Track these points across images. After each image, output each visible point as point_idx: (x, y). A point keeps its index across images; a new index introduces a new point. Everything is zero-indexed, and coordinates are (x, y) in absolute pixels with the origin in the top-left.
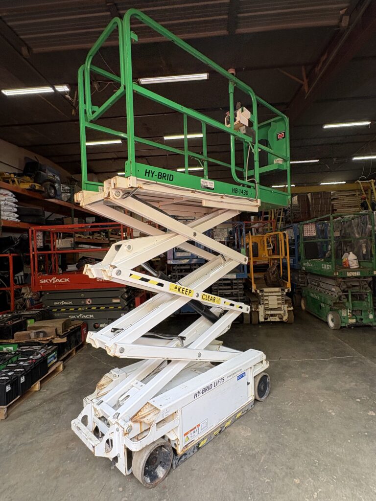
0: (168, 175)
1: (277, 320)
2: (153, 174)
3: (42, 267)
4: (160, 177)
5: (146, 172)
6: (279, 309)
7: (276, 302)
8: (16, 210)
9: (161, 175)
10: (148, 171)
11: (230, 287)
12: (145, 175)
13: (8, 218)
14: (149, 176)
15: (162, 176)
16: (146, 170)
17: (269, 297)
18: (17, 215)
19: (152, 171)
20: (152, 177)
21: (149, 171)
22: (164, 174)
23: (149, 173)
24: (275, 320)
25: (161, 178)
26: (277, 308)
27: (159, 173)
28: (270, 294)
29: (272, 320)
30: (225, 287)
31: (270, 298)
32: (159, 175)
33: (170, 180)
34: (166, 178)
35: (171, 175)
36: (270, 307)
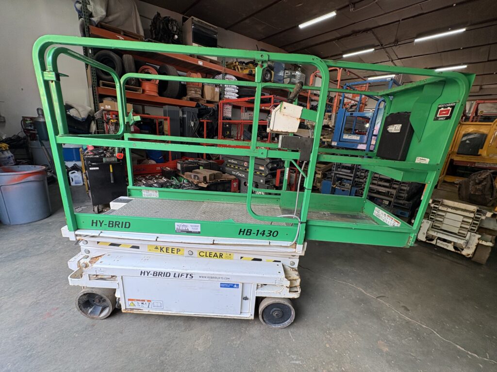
0: (123, 223)
1: (448, 249)
2: (101, 224)
3: (228, 132)
4: (111, 225)
5: (93, 223)
6: (461, 236)
7: (459, 225)
8: (237, 91)
9: (112, 224)
10: (95, 221)
11: (387, 184)
12: (92, 225)
13: (230, 97)
14: (96, 225)
15: (114, 224)
16: (93, 221)
17: (448, 213)
18: (237, 95)
19: (100, 221)
20: (101, 226)
21: (97, 221)
22: (116, 222)
23: (96, 223)
24: (445, 247)
25: (113, 226)
26: (456, 232)
27: (110, 222)
28: (449, 210)
29: (438, 245)
30: (380, 183)
31: (448, 215)
32: (109, 224)
33: (125, 227)
34: (120, 226)
35: (126, 223)
36: (444, 227)
